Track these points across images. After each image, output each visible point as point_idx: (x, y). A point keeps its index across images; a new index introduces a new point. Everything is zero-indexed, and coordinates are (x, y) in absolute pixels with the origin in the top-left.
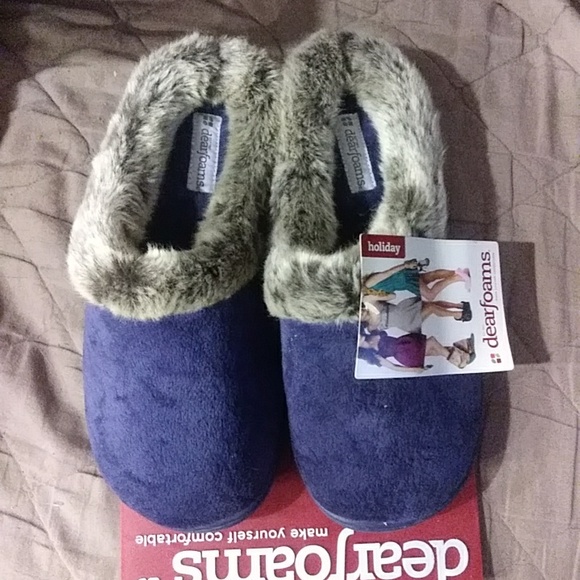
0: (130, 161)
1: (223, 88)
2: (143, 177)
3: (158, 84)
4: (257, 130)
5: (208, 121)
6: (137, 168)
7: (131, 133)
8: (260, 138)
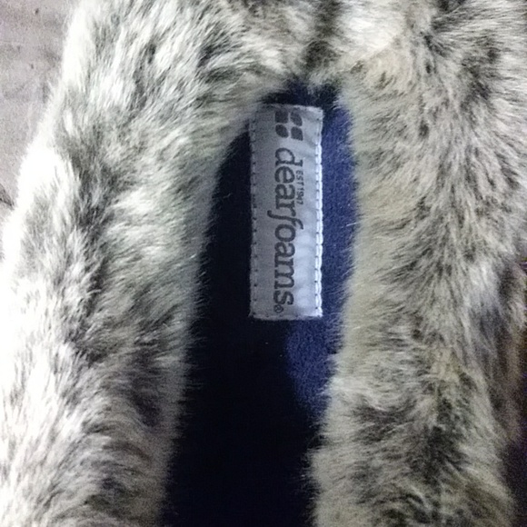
0: (97, 319)
1: (346, 42)
2: (144, 358)
3: (151, 49)
4: (457, 157)
5: (290, 125)
6: (121, 334)
7: (92, 220)
8: (470, 179)
